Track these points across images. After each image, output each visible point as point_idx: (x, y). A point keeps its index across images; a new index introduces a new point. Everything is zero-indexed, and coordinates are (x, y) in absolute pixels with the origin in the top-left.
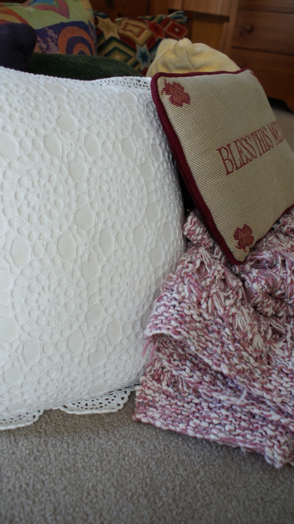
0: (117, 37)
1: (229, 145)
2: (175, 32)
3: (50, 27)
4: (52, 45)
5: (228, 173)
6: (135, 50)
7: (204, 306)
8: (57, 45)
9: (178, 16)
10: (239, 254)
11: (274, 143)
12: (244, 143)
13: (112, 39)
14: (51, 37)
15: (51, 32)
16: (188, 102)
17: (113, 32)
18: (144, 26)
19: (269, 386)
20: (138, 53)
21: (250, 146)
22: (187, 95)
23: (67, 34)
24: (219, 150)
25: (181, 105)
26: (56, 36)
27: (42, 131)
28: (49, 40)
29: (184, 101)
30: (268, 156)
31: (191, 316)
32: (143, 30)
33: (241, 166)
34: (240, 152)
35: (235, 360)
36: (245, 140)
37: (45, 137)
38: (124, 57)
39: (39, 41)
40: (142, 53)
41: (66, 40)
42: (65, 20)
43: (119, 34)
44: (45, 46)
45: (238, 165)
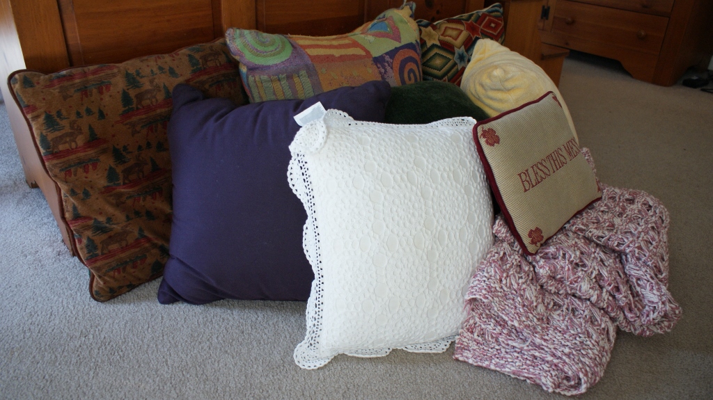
0: (438, 44)
1: (527, 171)
2: (492, 27)
3: (387, 54)
4: (388, 68)
5: (526, 190)
6: (453, 53)
7: (504, 282)
8: (392, 68)
9: (494, 9)
10: (531, 248)
11: (568, 160)
12: (539, 166)
13: (434, 46)
14: (387, 62)
15: (387, 58)
16: (498, 142)
17: (435, 39)
18: (461, 27)
19: (546, 337)
20: (456, 55)
21: (545, 167)
22: (497, 136)
23: (400, 57)
24: (520, 175)
25: (493, 145)
26: (391, 61)
27: (405, 169)
28: (386, 64)
29: (495, 142)
30: (561, 172)
31: (496, 288)
32: (462, 31)
33: (536, 184)
34: (536, 174)
35: (524, 319)
36: (541, 164)
37: (407, 173)
38: (444, 61)
39: (379, 68)
40: (459, 55)
41: (399, 62)
42: (398, 45)
43: (439, 40)
44: (383, 71)
45: (534, 184)
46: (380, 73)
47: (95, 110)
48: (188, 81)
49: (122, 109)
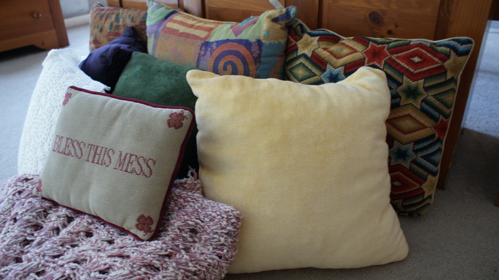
0: (309, 55)
1: (62, 137)
3: (216, 42)
5: (54, 150)
6: (323, 70)
8: (211, 54)
11: (112, 165)
12: (75, 143)
13: (303, 55)
15: (214, 46)
20: (327, 73)
21: (81, 149)
28: (209, 49)
32: (356, 51)
33: (61, 153)
34: (67, 146)
36: (79, 144)
38: (307, 73)
39: (201, 50)
40: (331, 75)
41: (221, 51)
42: (233, 37)
43: (313, 52)
44: (203, 53)
45: (60, 151)
46: (199, 54)
47: (100, 27)
48: (137, 26)
49: (108, 31)
